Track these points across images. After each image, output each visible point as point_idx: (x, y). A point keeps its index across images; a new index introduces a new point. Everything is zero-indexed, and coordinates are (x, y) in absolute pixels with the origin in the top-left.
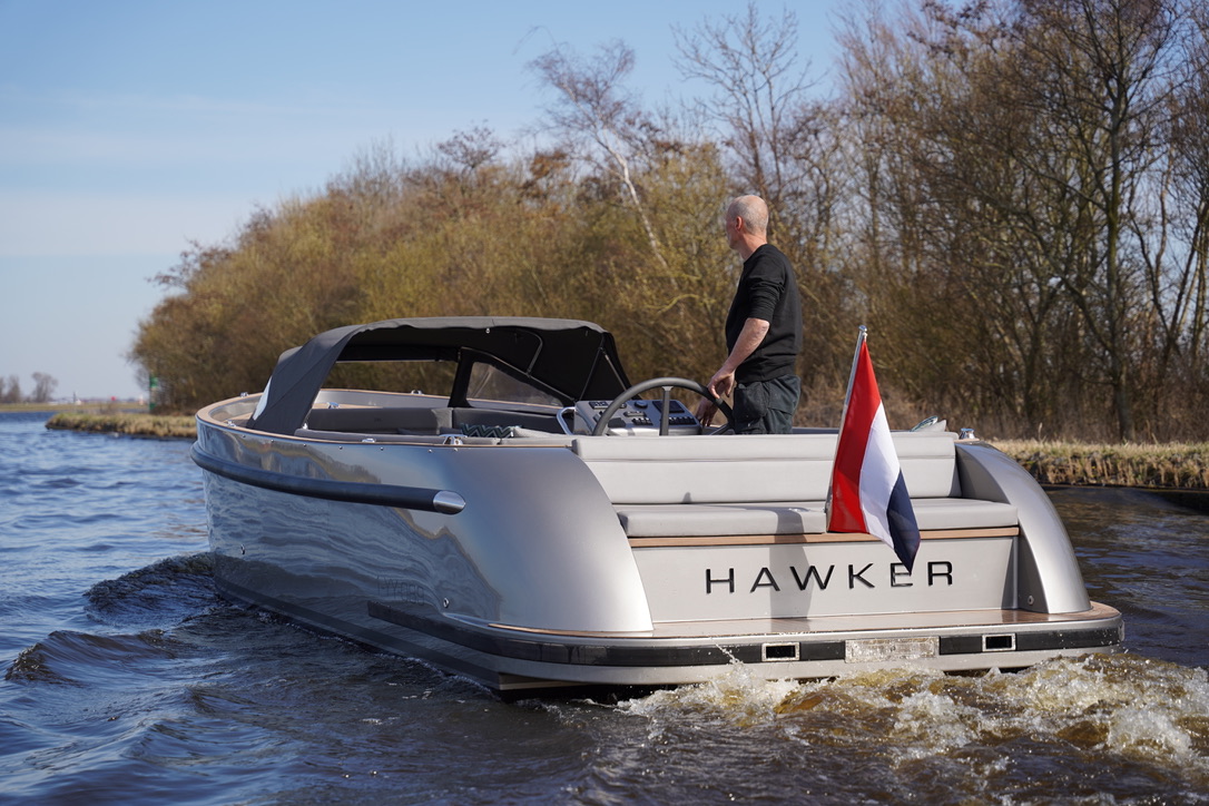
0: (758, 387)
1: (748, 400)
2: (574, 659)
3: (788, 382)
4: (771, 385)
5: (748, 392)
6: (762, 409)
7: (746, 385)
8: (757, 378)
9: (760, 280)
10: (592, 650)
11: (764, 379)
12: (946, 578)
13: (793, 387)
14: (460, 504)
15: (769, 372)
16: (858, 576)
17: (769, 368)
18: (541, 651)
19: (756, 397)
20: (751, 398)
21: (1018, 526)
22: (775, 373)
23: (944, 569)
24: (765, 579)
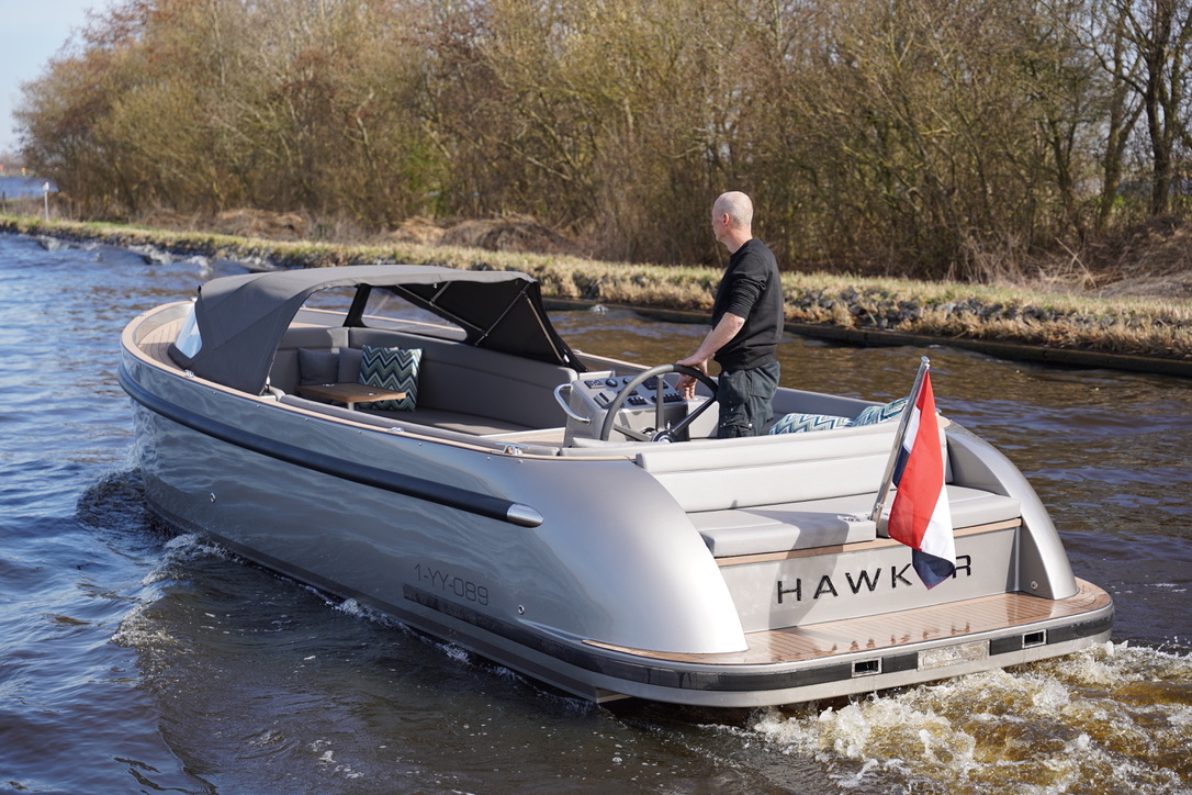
0: (741, 375)
1: (732, 388)
2: (685, 683)
3: (769, 370)
4: (753, 373)
5: (732, 380)
6: (745, 396)
7: (730, 373)
8: (741, 367)
9: (743, 276)
10: (704, 677)
11: (747, 367)
12: (965, 570)
13: (773, 374)
14: (537, 519)
15: (752, 361)
16: (899, 576)
17: (752, 358)
18: (647, 673)
19: (739, 384)
20: (734, 386)
21: (1020, 517)
22: (758, 362)
23: (964, 562)
24: (826, 587)
